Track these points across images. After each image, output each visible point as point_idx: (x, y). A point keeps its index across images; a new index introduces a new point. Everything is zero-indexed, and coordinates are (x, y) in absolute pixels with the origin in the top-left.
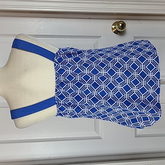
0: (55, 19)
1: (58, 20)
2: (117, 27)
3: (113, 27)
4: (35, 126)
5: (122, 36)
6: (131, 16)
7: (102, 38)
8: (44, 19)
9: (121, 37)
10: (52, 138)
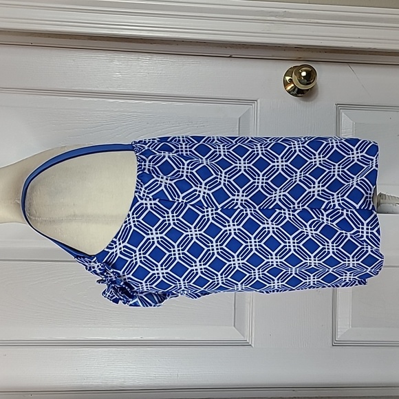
0: (148, 57)
1: (156, 58)
2: (295, 78)
3: (288, 78)
4: (91, 308)
5: (306, 101)
6: (331, 52)
7: (259, 104)
8: (122, 56)
9: (305, 103)
10: (131, 338)
